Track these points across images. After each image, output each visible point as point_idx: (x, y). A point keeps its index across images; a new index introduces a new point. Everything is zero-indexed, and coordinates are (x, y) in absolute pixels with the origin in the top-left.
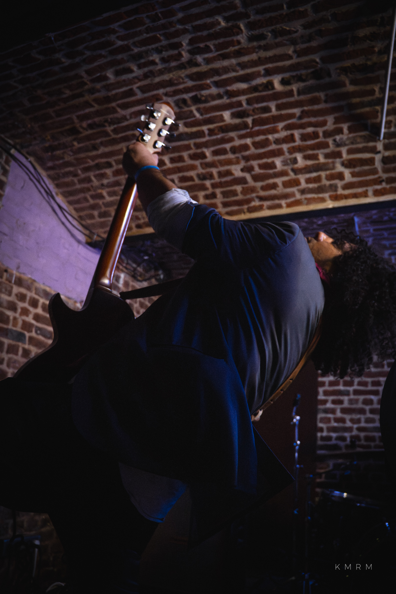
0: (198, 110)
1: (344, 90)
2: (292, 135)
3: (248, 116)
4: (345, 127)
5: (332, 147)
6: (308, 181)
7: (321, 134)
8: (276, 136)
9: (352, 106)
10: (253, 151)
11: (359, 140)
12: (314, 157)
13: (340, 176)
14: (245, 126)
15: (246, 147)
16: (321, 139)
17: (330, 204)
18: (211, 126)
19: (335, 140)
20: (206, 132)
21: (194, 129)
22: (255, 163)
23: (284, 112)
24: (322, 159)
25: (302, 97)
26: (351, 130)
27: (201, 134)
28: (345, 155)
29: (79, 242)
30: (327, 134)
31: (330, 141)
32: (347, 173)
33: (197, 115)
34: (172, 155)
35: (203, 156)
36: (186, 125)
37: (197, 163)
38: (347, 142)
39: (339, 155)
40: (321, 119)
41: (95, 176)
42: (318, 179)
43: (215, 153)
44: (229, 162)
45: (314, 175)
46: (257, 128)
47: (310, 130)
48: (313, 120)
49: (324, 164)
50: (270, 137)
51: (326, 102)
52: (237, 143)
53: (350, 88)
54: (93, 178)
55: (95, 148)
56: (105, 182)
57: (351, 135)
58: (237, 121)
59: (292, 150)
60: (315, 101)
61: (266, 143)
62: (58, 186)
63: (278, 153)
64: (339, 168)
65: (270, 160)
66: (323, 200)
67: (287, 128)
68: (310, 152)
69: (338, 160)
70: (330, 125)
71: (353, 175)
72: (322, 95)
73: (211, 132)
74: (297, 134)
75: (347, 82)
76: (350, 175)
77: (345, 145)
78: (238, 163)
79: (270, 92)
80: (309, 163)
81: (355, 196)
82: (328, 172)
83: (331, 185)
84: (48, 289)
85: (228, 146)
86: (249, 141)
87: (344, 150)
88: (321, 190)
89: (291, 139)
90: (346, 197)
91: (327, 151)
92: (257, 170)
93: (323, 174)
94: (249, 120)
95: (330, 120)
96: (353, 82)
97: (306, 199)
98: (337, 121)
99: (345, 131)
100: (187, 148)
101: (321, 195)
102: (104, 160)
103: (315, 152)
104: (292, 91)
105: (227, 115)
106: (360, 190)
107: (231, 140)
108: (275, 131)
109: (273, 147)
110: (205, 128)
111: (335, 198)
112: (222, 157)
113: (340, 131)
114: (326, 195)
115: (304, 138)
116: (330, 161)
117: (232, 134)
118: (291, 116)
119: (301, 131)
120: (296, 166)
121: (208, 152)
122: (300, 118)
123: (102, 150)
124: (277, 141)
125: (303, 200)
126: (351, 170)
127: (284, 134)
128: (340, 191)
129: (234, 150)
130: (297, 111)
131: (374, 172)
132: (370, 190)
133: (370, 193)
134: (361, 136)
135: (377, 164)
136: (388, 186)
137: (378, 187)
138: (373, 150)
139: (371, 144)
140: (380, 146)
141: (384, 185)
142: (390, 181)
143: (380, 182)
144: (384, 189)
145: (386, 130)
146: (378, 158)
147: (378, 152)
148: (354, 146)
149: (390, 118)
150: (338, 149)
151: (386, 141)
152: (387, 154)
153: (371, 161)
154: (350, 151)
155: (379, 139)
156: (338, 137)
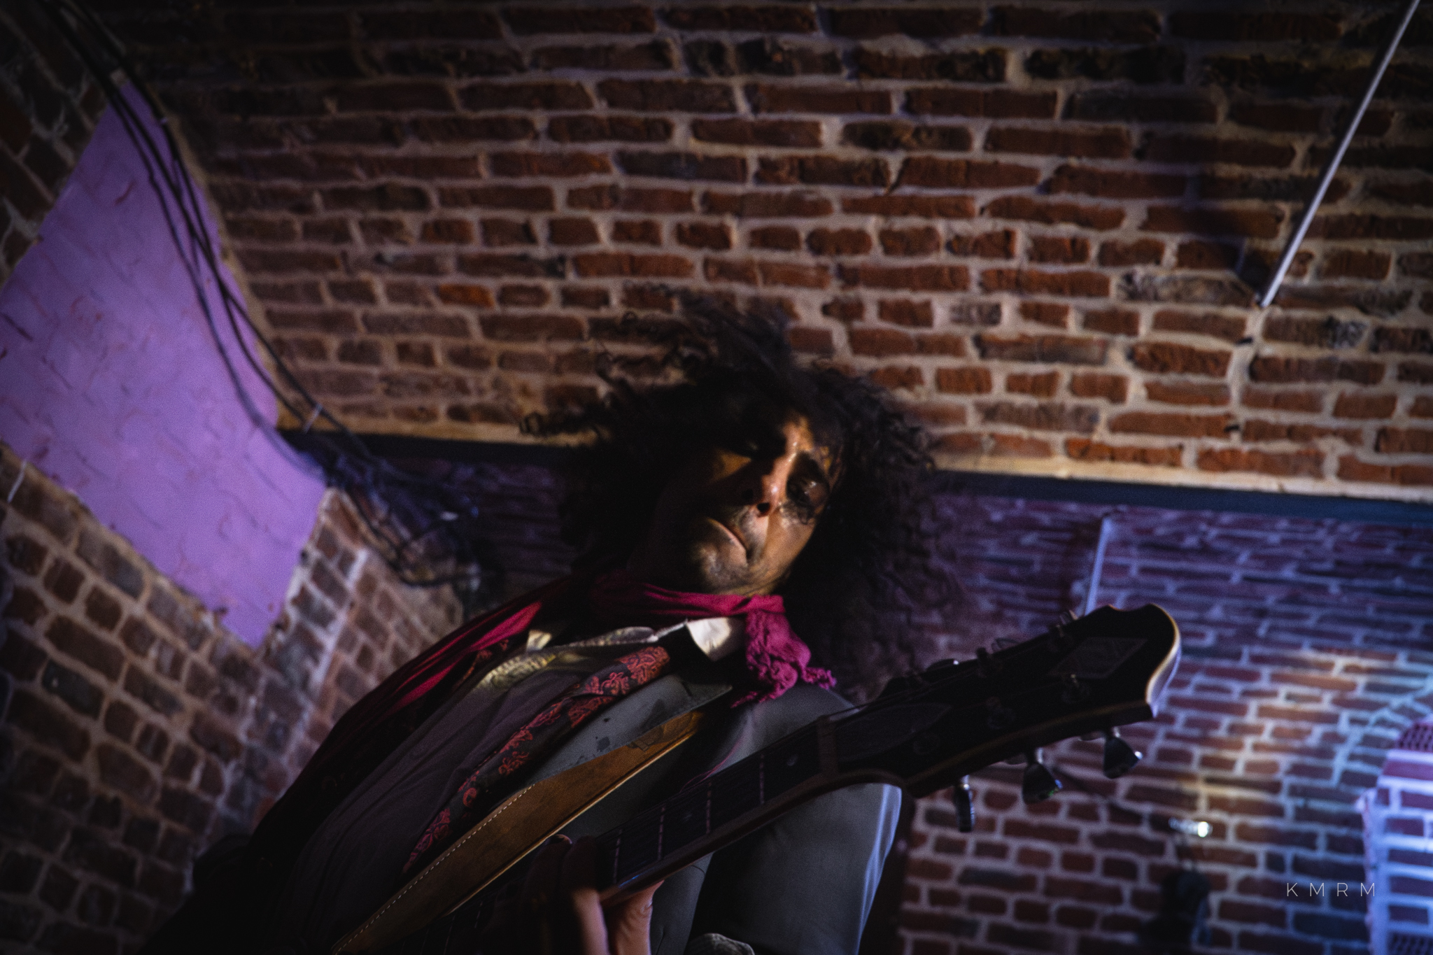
0: (750, 91)
1: (1206, 130)
2: (1008, 236)
3: (895, 145)
4: (1171, 244)
5: (1114, 297)
6: (1015, 384)
7: (1094, 252)
8: (960, 226)
9: (1212, 187)
10: (876, 256)
11: (1200, 292)
12: (1055, 316)
13: (1115, 389)
14: (877, 174)
15: (858, 241)
16: (1090, 266)
17: (1062, 467)
18: (774, 153)
19: (1129, 278)
20: (753, 167)
21: (719, 150)
22: (870, 297)
23: (1005, 158)
24: (1073, 327)
25: (1076, 126)
26: (1186, 256)
27: (732, 169)
28: (1144, 329)
29: (257, 420)
30: (1111, 255)
31: (1115, 278)
32: (1136, 383)
33: (743, 106)
34: (625, 216)
35: (721, 239)
36: (698, 131)
37: (696, 256)
38: (1164, 292)
39: (1127, 324)
40: (1109, 204)
41: (363, 225)
42: (1045, 385)
43: (761, 239)
44: (794, 277)
45: (1039, 369)
46: (908, 190)
47: (1066, 230)
48: (1084, 201)
49: (1078, 343)
50: (941, 226)
51: (1140, 155)
52: (836, 222)
53: (1225, 129)
54: (355, 232)
55: (389, 135)
56: (391, 250)
57: (1179, 273)
58: (857, 154)
59: (995, 281)
60: (1108, 145)
61: (922, 241)
62: (233, 228)
63: (951, 280)
64: (1118, 364)
65: (918, 297)
66: (1044, 450)
67: (999, 209)
68: (1045, 298)
69: (1122, 340)
70: (1128, 232)
71: (1154, 393)
72: (1134, 132)
73: (768, 170)
74: (1023, 233)
75: (1222, 110)
76: (1143, 393)
77: (1157, 298)
78: (819, 284)
79: (987, 88)
80: (1034, 329)
81: (1142, 457)
82: (1081, 370)
83: (1079, 411)
84: (122, 547)
85: (804, 226)
86: (872, 224)
87: (1146, 314)
88: (1047, 418)
89: (1002, 244)
90: (1115, 455)
91: (1096, 304)
92: (872, 319)
93: (1065, 373)
94: (894, 161)
95: (1135, 211)
96: (1239, 114)
97: (993, 436)
98: (1154, 220)
99: (1169, 256)
100: (680, 202)
101: (1040, 435)
102: (407, 182)
103: (1061, 301)
104: (1053, 97)
105: (831, 128)
106: (1159, 442)
107: (821, 208)
108: (960, 210)
109: (941, 258)
110: (752, 154)
111: (1082, 451)
112: (777, 256)
113: (1152, 254)
114: (1057, 438)
115: (1041, 250)
116: (1097, 336)
117: (831, 193)
118: (1024, 176)
119: (1039, 229)
120: (994, 331)
121: (737, 231)
122: (1048, 188)
123: (411, 147)
124: (958, 245)
125: (985, 438)
126: (1152, 377)
127: (984, 226)
128: (1101, 435)
129: (819, 243)
130: (1044, 165)
131: (1217, 396)
132: (1191, 447)
133: (1189, 457)
134: (1209, 283)
135: (1235, 378)
136: (1246, 447)
137: (1218, 444)
138: (1234, 332)
139: (1232, 312)
140: (1255, 323)
141: (1235, 441)
142: (1256, 431)
143: (1227, 431)
144: (1234, 452)
145: (1288, 280)
146: (1240, 356)
147: (1246, 341)
148: (1181, 308)
149: (1311, 245)
150: (1130, 306)
151: (1278, 312)
152: (1270, 349)
153: (1216, 363)
154: (1164, 321)
155: (1258, 303)
156: (1142, 271)
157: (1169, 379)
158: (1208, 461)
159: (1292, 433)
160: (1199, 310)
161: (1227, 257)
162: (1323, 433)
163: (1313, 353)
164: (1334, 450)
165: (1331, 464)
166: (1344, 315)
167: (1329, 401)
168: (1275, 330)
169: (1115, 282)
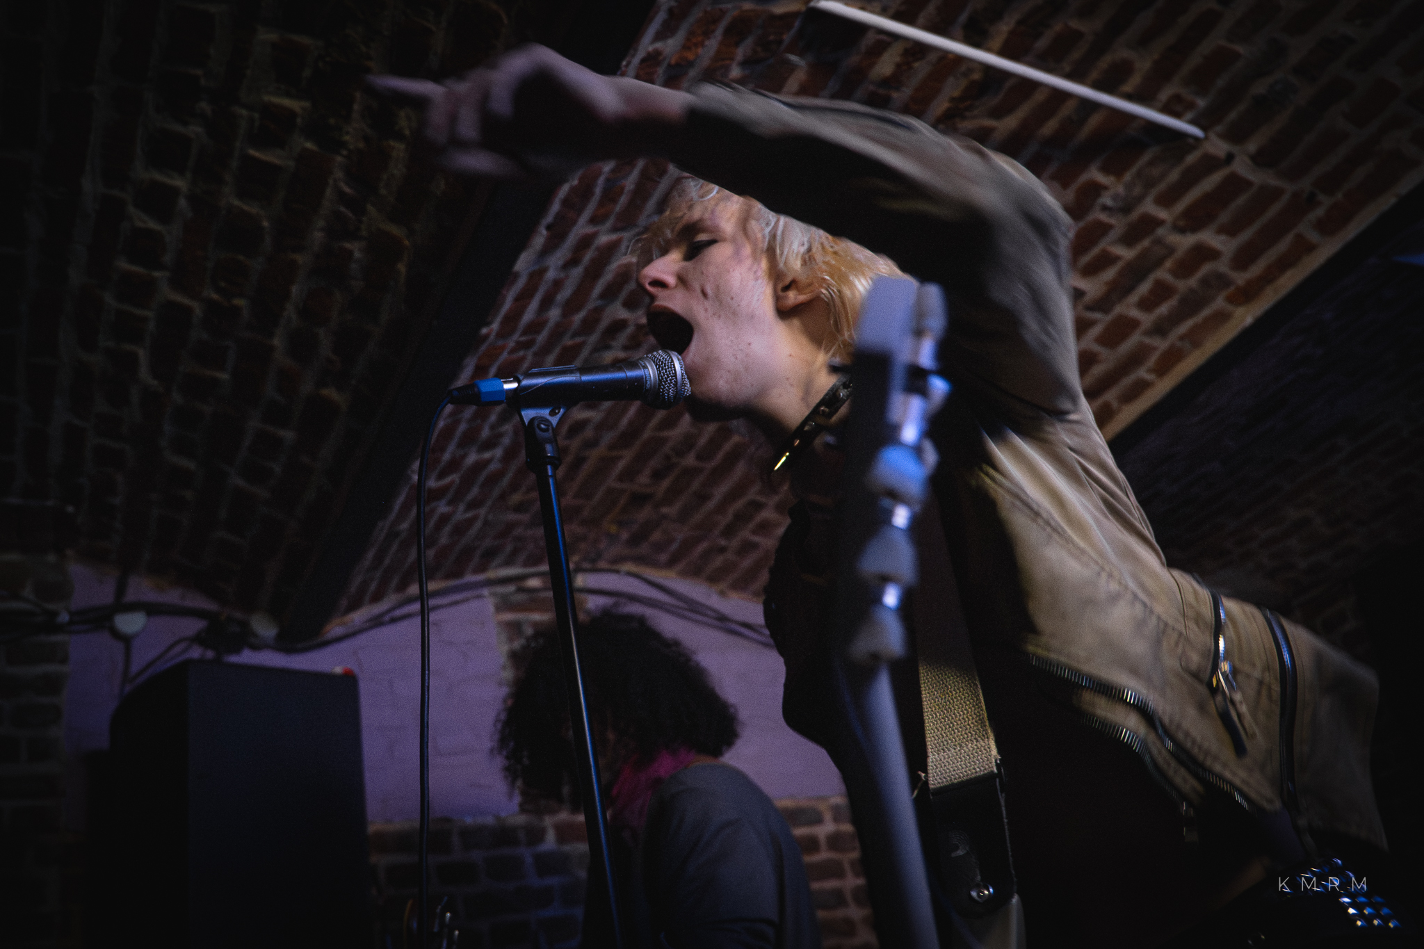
1: (999, 136)
4: (1094, 174)
5: (1118, 224)
6: (1147, 305)
9: (1058, 139)
11: (1156, 171)
12: (1106, 259)
13: (1203, 254)
17: (1245, 317)
19: (1105, 208)
24: (1126, 254)
26: (1114, 168)
28: (1163, 214)
31: (1100, 216)
32: (1209, 237)
38: (1137, 192)
39: (1149, 223)
45: (1144, 288)
49: (1143, 255)
53: (1008, 124)
55: (703, 497)
57: (1128, 176)
64: (1185, 242)
66: (1221, 318)
69: (1160, 231)
71: (1230, 230)
75: (989, 123)
76: (1223, 237)
77: (1140, 199)
80: (1110, 274)
81: (1283, 264)
82: (1168, 264)
83: (1205, 282)
87: (1149, 207)
88: (1191, 305)
90: (1268, 278)
91: (1115, 234)
93: (1162, 274)
96: (999, 113)
97: (1182, 338)
98: (1061, 178)
99: (1101, 178)
101: (1206, 312)
102: (740, 504)
103: (1096, 251)
111: (1246, 295)
113: (1095, 190)
114: (1219, 303)
116: (1145, 244)
123: (720, 491)
125: (1179, 344)
126: (1214, 226)
128: (1241, 278)
131: (1269, 195)
132: (1305, 230)
133: (1313, 236)
134: (1151, 163)
135: (1257, 177)
136: (1339, 197)
137: (1319, 213)
138: (1210, 164)
139: (1191, 159)
140: (1218, 147)
141: (1325, 202)
142: (1329, 183)
143: (1311, 201)
144: (1335, 208)
145: (1189, 115)
146: (1241, 167)
147: (1230, 158)
148: (1162, 186)
149: (1164, 95)
150: (1135, 215)
151: (1219, 128)
152: (1252, 146)
153: (1234, 185)
154: (1166, 200)
155: (1196, 139)
156: (1106, 200)
157: (1225, 217)
158: (1328, 227)
160: (1174, 175)
161: (1135, 146)
163: (1282, 120)
166: (1259, 88)
167: (1342, 124)
168: (1236, 135)
169: (1103, 217)
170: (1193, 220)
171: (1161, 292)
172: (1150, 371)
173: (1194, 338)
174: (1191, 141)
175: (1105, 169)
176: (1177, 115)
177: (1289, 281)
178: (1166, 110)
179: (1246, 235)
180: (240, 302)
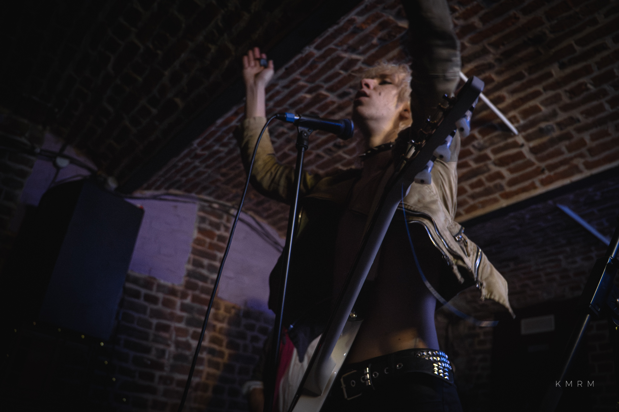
0: (345, 152)
4: (476, 133)
5: (476, 152)
6: (472, 186)
11: (496, 140)
12: (465, 165)
13: (499, 176)
17: (504, 203)
19: (474, 146)
24: (474, 165)
26: (483, 133)
28: (492, 156)
31: (470, 148)
32: (504, 171)
33: (347, 157)
38: (487, 144)
39: (486, 157)
45: (474, 180)
49: (478, 169)
57: (486, 138)
64: (495, 169)
66: (496, 200)
69: (489, 162)
71: (511, 171)
76: (508, 173)
77: (486, 147)
81: (524, 190)
82: (486, 175)
83: (496, 186)
87: (488, 152)
88: (488, 192)
90: (517, 193)
91: (473, 157)
93: (483, 177)
97: (480, 202)
99: (478, 136)
101: (492, 197)
103: (464, 160)
106: (527, 183)
111: (507, 196)
114: (497, 195)
116: (481, 164)
125: (478, 204)
126: (507, 167)
128: (508, 189)
131: (529, 164)
132: (536, 181)
133: (538, 184)
134: (496, 136)
135: (529, 156)
136: (552, 174)
137: (543, 176)
138: (515, 145)
139: (510, 140)
140: (520, 140)
141: (547, 173)
142: (551, 168)
143: (542, 172)
144: (549, 177)
145: (516, 125)
146: (525, 150)
147: (522, 145)
148: (496, 146)
149: (512, 114)
150: (482, 153)
151: (524, 134)
152: (532, 144)
153: (520, 155)
154: (495, 152)
155: (515, 135)
156: (475, 143)
157: (512, 165)
158: (544, 183)
159: (562, 163)
160: (502, 144)
161: (493, 128)
162: (572, 159)
163: (545, 139)
164: (579, 162)
165: (582, 167)
166: (543, 125)
167: (564, 149)
168: (528, 138)
169: (472, 149)
170: (501, 163)
171: (480, 183)
172: (464, 210)
173: (484, 204)
174: (512, 134)
175: (480, 132)
176: (512, 123)
177: (524, 196)
178: (510, 119)
179: (515, 175)
180: (159, 52)
